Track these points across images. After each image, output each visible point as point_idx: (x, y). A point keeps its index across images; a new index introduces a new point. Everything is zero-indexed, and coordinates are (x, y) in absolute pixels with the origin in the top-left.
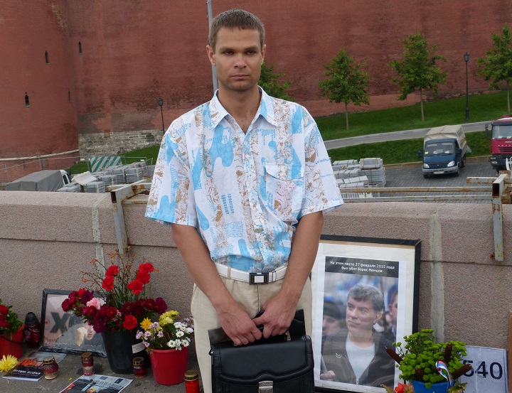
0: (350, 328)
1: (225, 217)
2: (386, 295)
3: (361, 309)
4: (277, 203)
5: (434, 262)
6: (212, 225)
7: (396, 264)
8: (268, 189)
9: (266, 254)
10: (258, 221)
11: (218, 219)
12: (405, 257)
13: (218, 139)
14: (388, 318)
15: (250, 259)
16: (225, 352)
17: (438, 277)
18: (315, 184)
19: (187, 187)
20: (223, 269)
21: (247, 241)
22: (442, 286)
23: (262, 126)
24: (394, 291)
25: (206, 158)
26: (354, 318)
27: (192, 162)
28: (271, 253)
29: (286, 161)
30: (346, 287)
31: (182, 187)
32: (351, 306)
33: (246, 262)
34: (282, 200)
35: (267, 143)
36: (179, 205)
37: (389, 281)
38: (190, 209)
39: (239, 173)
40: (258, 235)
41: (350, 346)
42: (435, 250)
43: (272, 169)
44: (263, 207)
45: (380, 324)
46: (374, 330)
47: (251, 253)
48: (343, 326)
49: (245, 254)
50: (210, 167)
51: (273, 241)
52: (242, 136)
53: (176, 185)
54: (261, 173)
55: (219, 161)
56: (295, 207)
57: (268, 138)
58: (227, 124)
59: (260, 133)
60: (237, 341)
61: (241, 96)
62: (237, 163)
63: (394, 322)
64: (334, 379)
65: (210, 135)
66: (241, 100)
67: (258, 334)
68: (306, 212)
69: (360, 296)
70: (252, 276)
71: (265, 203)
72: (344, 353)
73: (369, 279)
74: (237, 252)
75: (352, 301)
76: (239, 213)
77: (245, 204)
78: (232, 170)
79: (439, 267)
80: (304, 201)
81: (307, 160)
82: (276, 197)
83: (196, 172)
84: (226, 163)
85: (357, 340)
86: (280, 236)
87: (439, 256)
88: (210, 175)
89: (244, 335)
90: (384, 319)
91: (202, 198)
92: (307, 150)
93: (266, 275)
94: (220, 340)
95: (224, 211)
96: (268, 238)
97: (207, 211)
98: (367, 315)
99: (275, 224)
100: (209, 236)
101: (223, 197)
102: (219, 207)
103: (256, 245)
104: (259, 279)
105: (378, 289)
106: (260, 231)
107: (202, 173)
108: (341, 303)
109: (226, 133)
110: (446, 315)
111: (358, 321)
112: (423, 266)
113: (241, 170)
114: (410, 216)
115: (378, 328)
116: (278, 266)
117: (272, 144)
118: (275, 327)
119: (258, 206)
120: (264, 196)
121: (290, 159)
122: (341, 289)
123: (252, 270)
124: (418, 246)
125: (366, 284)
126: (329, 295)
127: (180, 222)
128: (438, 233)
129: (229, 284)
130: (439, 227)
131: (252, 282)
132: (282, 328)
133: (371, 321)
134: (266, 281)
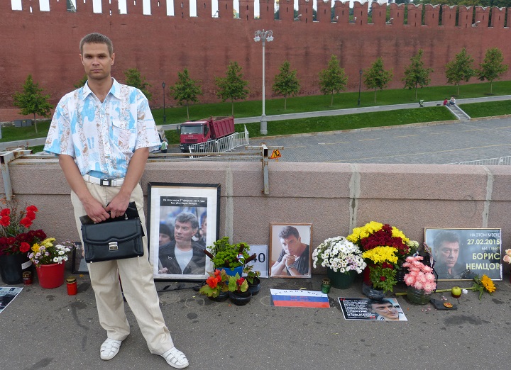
0: (177, 240)
1: (89, 150)
2: (199, 218)
3: (184, 228)
4: (120, 142)
5: (228, 197)
6: (82, 154)
7: (206, 200)
8: (114, 134)
9: (111, 171)
10: (107, 152)
11: (84, 151)
12: (210, 195)
13: (86, 107)
14: (201, 232)
16: (89, 227)
17: (230, 205)
18: (142, 132)
19: (68, 133)
20: (86, 177)
21: (100, 163)
22: (232, 211)
23: (112, 99)
24: (204, 215)
25: (79, 117)
26: (179, 234)
27: (71, 119)
28: (114, 170)
29: (125, 119)
30: (174, 215)
31: (65, 133)
32: (178, 227)
34: (123, 141)
35: (114, 109)
36: (63, 143)
37: (201, 209)
38: (70, 146)
39: (98, 125)
40: (106, 160)
41: (177, 251)
42: (229, 190)
43: (117, 123)
44: (111, 145)
45: (196, 236)
46: (192, 240)
47: (102, 169)
49: (98, 170)
50: (81, 122)
51: (116, 163)
52: (100, 105)
53: (61, 132)
54: (111, 125)
55: (86, 118)
57: (116, 106)
58: (91, 98)
59: (111, 103)
62: (97, 119)
63: (205, 234)
64: (168, 273)
65: (82, 104)
66: (100, 85)
68: (137, 148)
70: (102, 181)
71: (113, 141)
72: (173, 256)
73: (189, 209)
74: (93, 168)
75: (178, 223)
76: (96, 149)
77: (101, 143)
78: (94, 123)
79: (231, 200)
81: (138, 119)
82: (119, 139)
83: (73, 124)
84: (90, 119)
86: (120, 161)
87: (231, 193)
88: (81, 126)
90: (198, 233)
91: (76, 138)
92: (139, 113)
93: (110, 181)
96: (112, 162)
97: (79, 147)
98: (188, 231)
99: (118, 154)
100: (80, 160)
101: (88, 139)
102: (85, 145)
103: (105, 165)
104: (106, 183)
105: (194, 215)
106: (108, 157)
107: (77, 124)
108: (171, 225)
109: (91, 103)
110: (234, 229)
111: (182, 236)
112: (222, 199)
113: (99, 123)
114: (214, 169)
115: (195, 239)
116: (118, 177)
117: (117, 109)
118: (117, 211)
119: (108, 144)
120: (112, 137)
121: (128, 118)
122: (171, 216)
124: (218, 187)
125: (186, 212)
126: (163, 221)
127: (63, 153)
128: (231, 180)
130: (231, 175)
131: (101, 184)
133: (190, 235)
134: (110, 185)
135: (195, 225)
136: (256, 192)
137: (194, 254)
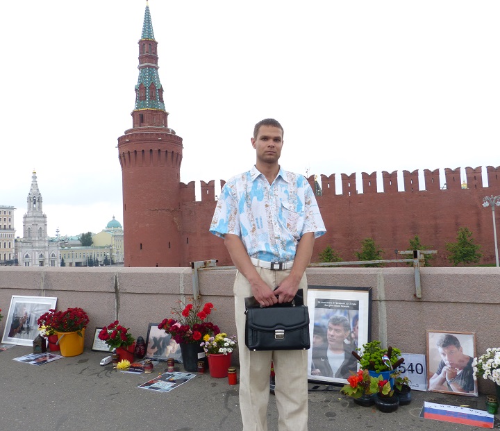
0: (329, 342)
1: (258, 231)
2: (351, 321)
3: (336, 330)
4: (288, 225)
5: (380, 301)
6: (250, 234)
7: (357, 302)
8: (283, 216)
9: (281, 252)
10: (277, 233)
11: (253, 231)
12: (363, 298)
13: (255, 187)
14: (353, 335)
15: (271, 254)
16: (254, 311)
17: (383, 309)
18: (310, 217)
19: (235, 213)
20: (254, 261)
21: (270, 244)
22: (385, 316)
23: (280, 182)
24: (356, 318)
25: (247, 197)
26: (332, 336)
27: (239, 198)
28: (285, 252)
29: (294, 202)
30: (328, 317)
31: (232, 212)
32: (331, 328)
33: (269, 256)
34: (291, 223)
35: (283, 191)
36: (230, 222)
37: (353, 313)
38: (237, 226)
39: (267, 206)
40: (277, 240)
41: (330, 353)
42: (381, 294)
43: (286, 205)
44: (281, 226)
45: (348, 340)
46: (344, 343)
47: (272, 250)
48: (325, 340)
49: (269, 250)
50: (250, 202)
51: (286, 245)
52: (269, 187)
53: (229, 212)
54: (280, 206)
55: (255, 198)
56: (299, 228)
57: (284, 189)
58: (260, 180)
59: (279, 186)
60: (262, 303)
61: (269, 165)
62: (266, 200)
63: (357, 338)
64: (320, 374)
65: (250, 185)
66: (269, 168)
67: (275, 300)
68: (305, 232)
69: (336, 322)
70: (272, 265)
71: (282, 223)
72: (326, 358)
73: (341, 312)
74: (264, 249)
75: (331, 325)
76: (266, 228)
77: (270, 223)
78: (262, 204)
79: (383, 304)
80: (304, 225)
81: (306, 203)
82: (288, 221)
83: (241, 204)
84: (260, 199)
85: (334, 349)
86: (290, 243)
87: (383, 297)
88: (249, 206)
89: (267, 299)
90: (350, 336)
91: (244, 218)
92: (306, 198)
93: (281, 264)
94: (252, 304)
95: (257, 227)
96: (282, 243)
97: (247, 226)
98: (340, 334)
99: (287, 236)
100: (248, 240)
101: (257, 219)
102: (254, 225)
103: (275, 246)
104: (277, 267)
105: (347, 318)
106: (278, 238)
107: (245, 204)
108: (324, 327)
109: (259, 184)
110: (388, 334)
111: (335, 338)
112: (373, 303)
113: (268, 204)
114: (365, 273)
115: (347, 342)
116: (288, 260)
117: (286, 192)
118: (286, 295)
119: (277, 225)
120: (281, 219)
121: (296, 201)
122: (324, 318)
123: (273, 261)
124: (370, 291)
125: (339, 314)
126: (317, 322)
127: (230, 233)
128: (382, 283)
129: (258, 270)
130: (382, 279)
131: (272, 269)
132: (290, 296)
133: (342, 337)
134: (280, 269)
135: (347, 327)
136: (409, 297)
137: (346, 358)
